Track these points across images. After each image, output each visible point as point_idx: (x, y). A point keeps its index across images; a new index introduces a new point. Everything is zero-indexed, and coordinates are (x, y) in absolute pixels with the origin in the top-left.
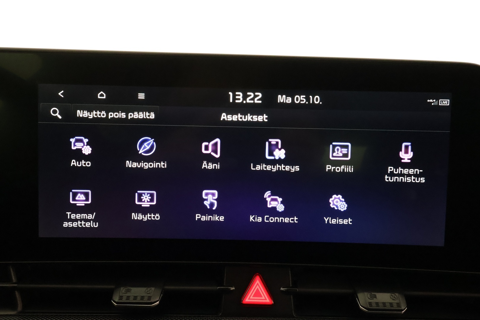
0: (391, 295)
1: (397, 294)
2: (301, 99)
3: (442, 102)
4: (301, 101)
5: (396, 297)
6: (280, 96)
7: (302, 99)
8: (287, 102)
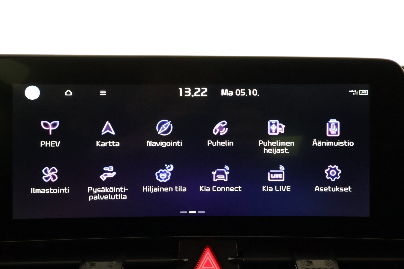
0: (326, 261)
1: (331, 261)
2: (240, 92)
3: (362, 93)
4: (241, 94)
5: (329, 263)
6: (223, 90)
7: (242, 92)
8: (229, 95)
